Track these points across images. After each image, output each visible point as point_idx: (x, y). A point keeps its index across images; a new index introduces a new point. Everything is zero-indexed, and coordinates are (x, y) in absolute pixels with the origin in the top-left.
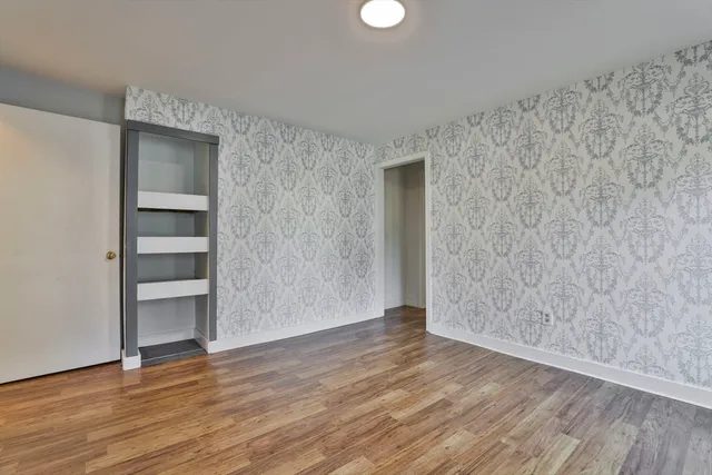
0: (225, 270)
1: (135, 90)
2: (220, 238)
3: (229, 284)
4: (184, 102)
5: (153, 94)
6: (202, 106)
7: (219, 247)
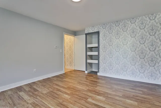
0: (101, 59)
1: (86, 28)
2: (100, 52)
3: (102, 62)
4: (93, 27)
5: (89, 28)
6: (96, 26)
7: (100, 54)
